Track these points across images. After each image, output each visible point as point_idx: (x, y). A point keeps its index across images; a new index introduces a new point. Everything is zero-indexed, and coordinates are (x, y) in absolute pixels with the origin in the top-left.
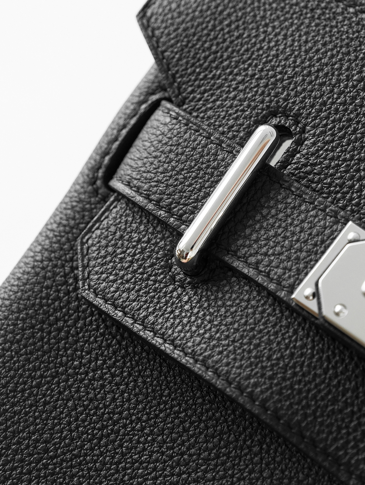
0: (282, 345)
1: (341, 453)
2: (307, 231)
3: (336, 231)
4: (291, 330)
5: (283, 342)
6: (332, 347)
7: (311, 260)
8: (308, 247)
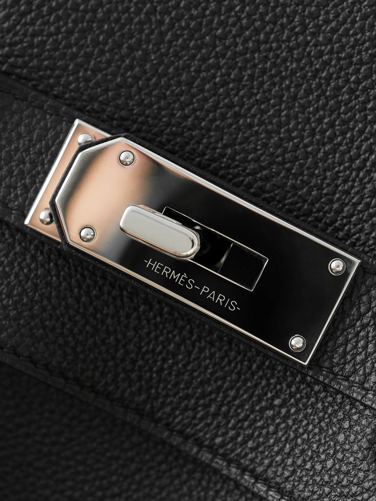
0: (20, 276)
1: (111, 388)
2: (26, 137)
3: (61, 132)
4: (28, 257)
5: (21, 273)
6: (79, 269)
7: (38, 173)
8: (32, 156)
